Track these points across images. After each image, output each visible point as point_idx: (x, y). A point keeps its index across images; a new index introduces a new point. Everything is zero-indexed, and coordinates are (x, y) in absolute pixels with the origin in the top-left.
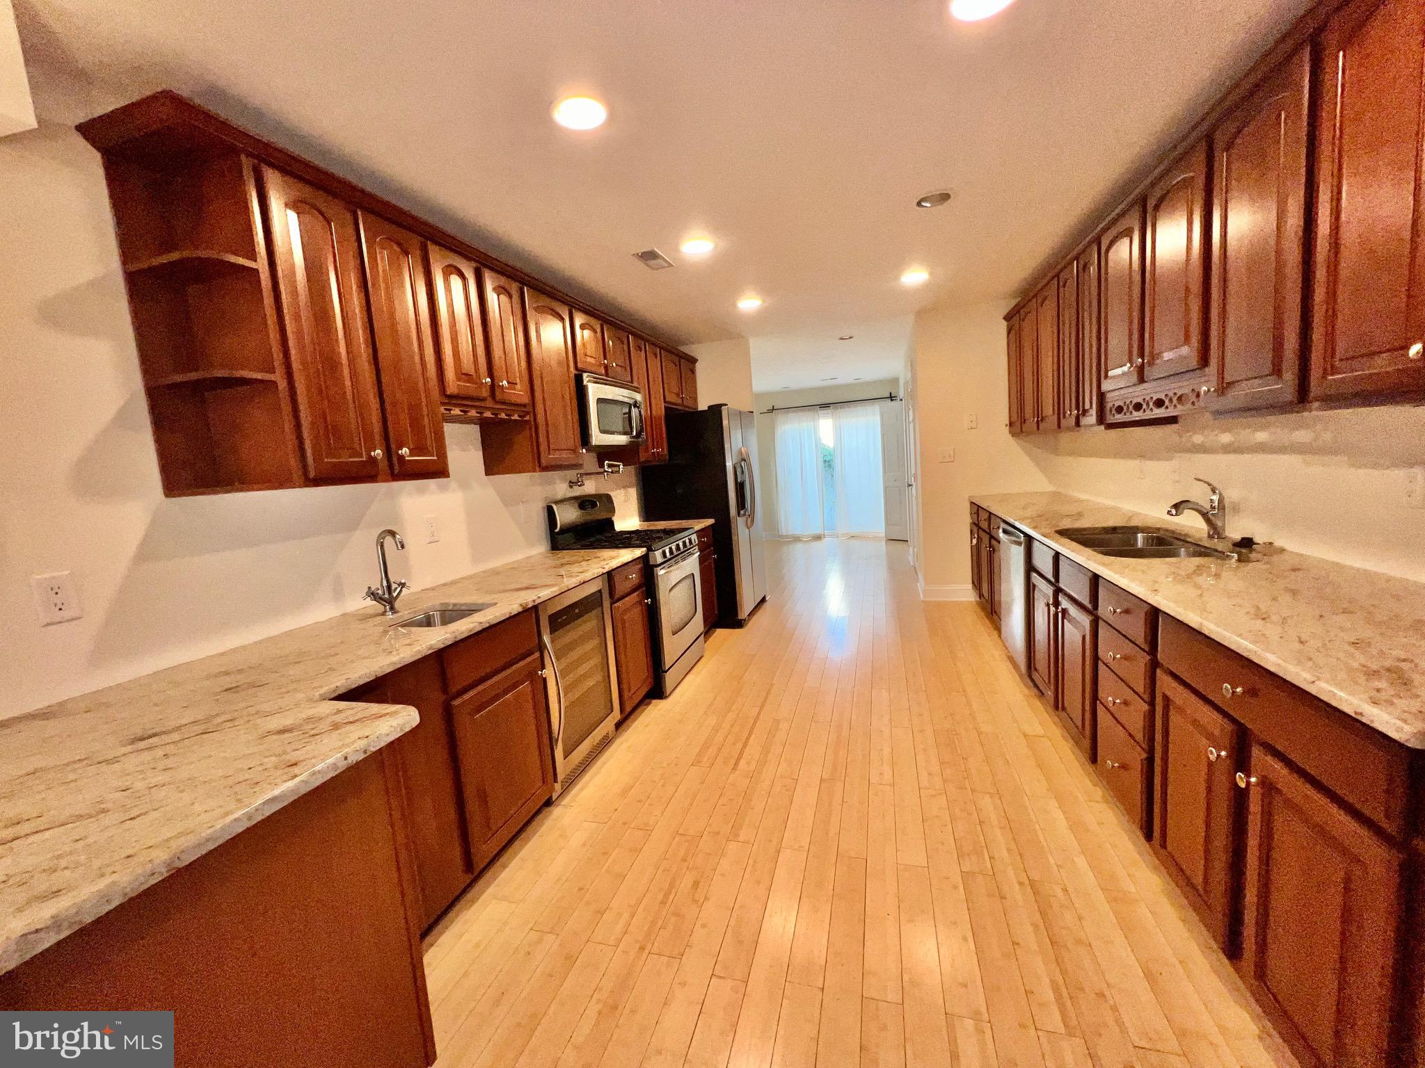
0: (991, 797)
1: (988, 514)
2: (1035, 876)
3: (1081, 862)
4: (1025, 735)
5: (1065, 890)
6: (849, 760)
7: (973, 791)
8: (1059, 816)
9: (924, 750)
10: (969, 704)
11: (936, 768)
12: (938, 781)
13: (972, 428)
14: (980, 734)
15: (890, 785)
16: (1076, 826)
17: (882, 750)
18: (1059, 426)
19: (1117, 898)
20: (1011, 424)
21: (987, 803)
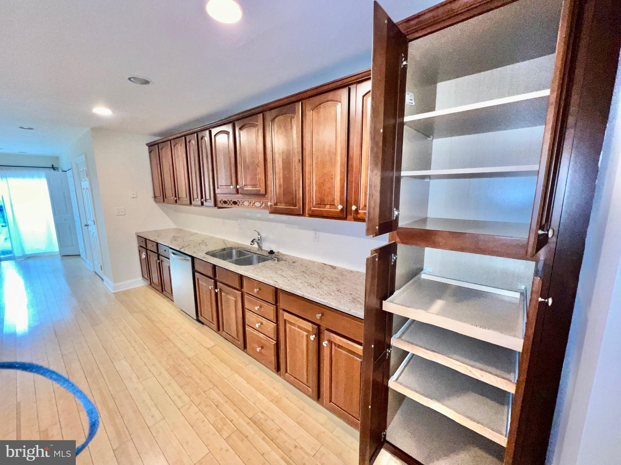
0: (213, 390)
1: (144, 240)
2: (251, 415)
3: (259, 395)
4: (208, 349)
5: (262, 412)
6: (126, 422)
7: (205, 392)
8: (241, 380)
9: (169, 384)
10: (175, 346)
11: (180, 392)
12: (186, 398)
13: (134, 197)
14: (189, 359)
15: (162, 419)
16: (248, 379)
17: (144, 401)
18: (191, 203)
19: (277, 401)
20: (155, 197)
21: (214, 394)
